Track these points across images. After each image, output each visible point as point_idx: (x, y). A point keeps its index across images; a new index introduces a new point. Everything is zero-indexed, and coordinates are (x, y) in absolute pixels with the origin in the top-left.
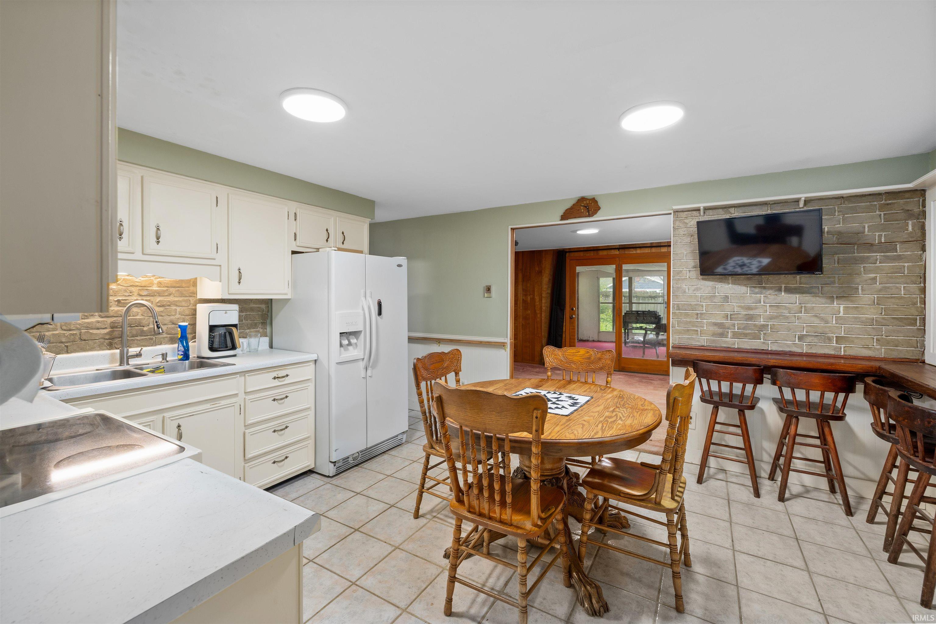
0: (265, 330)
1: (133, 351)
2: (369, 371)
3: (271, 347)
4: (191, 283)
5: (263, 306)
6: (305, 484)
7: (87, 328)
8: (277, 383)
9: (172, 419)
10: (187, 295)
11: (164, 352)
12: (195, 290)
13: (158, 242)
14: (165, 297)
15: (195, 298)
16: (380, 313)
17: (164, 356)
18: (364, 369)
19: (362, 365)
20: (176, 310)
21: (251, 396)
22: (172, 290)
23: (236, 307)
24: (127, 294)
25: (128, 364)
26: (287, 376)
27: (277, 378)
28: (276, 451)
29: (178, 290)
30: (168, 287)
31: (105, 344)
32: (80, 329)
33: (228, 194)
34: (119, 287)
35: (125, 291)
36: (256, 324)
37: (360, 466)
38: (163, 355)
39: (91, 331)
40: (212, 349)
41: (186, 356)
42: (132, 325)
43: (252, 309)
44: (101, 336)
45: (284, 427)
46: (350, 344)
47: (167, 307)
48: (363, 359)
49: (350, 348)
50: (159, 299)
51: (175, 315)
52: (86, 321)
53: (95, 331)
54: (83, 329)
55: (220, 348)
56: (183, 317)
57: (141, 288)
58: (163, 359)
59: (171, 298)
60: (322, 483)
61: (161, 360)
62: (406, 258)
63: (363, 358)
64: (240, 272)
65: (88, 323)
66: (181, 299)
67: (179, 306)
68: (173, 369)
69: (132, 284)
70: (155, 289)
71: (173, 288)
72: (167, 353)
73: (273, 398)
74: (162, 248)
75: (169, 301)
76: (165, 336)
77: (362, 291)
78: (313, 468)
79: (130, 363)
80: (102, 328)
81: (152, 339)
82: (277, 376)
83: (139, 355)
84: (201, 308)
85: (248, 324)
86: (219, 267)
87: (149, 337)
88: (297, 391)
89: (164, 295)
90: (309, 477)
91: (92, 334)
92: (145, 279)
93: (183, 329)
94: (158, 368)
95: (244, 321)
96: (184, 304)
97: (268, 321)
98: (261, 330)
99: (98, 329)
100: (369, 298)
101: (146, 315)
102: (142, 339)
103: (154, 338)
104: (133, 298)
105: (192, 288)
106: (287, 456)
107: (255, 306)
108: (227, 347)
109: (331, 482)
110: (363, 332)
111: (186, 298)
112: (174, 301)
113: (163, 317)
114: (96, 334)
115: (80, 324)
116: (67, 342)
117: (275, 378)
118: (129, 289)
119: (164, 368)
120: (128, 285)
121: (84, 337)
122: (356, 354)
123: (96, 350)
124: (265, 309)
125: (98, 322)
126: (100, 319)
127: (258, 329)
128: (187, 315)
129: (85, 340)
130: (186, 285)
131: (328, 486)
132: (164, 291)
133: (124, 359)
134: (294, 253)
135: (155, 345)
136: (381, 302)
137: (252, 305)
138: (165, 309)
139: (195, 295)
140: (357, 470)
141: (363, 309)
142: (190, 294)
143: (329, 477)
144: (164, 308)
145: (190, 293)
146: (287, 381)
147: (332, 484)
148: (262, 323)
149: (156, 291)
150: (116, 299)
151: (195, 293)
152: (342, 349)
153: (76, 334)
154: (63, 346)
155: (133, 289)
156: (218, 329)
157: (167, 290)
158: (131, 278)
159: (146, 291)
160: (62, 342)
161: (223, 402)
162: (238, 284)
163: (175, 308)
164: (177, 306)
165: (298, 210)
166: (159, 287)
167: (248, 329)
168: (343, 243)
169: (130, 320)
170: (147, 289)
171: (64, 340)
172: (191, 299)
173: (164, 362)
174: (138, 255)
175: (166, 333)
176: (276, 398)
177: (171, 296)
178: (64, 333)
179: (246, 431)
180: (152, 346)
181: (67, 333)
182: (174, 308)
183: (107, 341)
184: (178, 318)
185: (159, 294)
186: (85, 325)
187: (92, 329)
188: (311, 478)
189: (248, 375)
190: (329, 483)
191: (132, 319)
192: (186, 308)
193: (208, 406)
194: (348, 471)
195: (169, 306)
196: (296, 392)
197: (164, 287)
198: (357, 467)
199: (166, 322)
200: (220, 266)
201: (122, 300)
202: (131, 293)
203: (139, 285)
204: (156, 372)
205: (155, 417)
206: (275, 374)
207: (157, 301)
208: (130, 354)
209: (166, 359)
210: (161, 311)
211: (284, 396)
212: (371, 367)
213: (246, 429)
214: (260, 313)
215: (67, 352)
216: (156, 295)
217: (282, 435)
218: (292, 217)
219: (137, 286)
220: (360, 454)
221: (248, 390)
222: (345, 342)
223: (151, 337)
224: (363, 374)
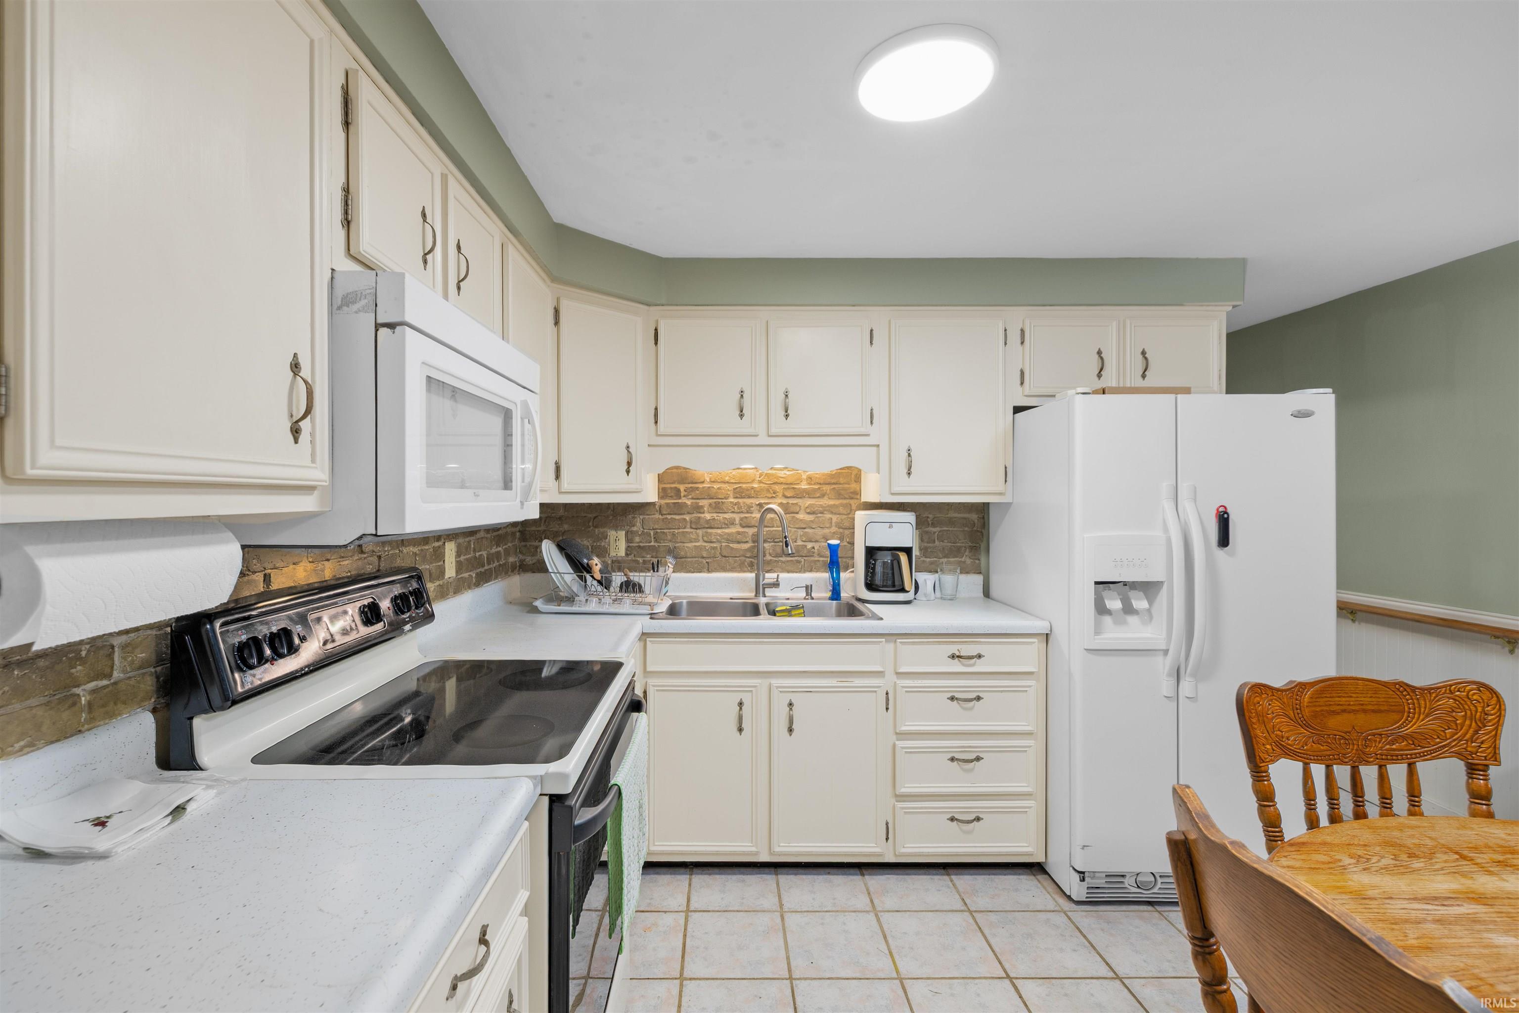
0: (977, 562)
1: (770, 577)
2: (1187, 687)
3: (987, 593)
4: (853, 476)
5: (974, 517)
6: (1017, 890)
7: (728, 541)
8: (957, 667)
9: (783, 691)
10: (847, 497)
11: (809, 584)
12: (858, 489)
13: (787, 416)
14: (816, 500)
15: (859, 501)
16: (1224, 540)
17: (809, 589)
18: (1169, 675)
19: (1163, 666)
20: (832, 519)
21: (907, 681)
22: (827, 488)
23: (910, 517)
24: (770, 495)
25: (765, 596)
26: (979, 656)
27: (958, 657)
28: (957, 798)
29: (834, 488)
30: (820, 484)
31: (746, 564)
32: (720, 542)
33: (890, 321)
34: (761, 485)
35: (768, 491)
36: (959, 549)
37: (1159, 908)
38: (807, 587)
39: (731, 545)
40: (871, 586)
41: (836, 594)
42: (776, 540)
43: (951, 522)
44: (741, 553)
45: (973, 756)
46: (1128, 609)
47: (819, 515)
48: (1166, 652)
49: (1132, 620)
50: (809, 502)
51: (830, 527)
52: (727, 531)
53: (735, 546)
54: (724, 542)
55: (883, 586)
56: (841, 530)
57: (786, 486)
58: (807, 595)
59: (825, 502)
60: (1051, 906)
61: (804, 594)
62: (1330, 390)
63: (1164, 648)
64: (909, 455)
65: (728, 534)
66: (837, 502)
67: (835, 514)
68: (818, 612)
69: (776, 480)
70: (803, 487)
71: (827, 486)
72: (811, 585)
73: (949, 695)
74: (792, 426)
75: (821, 506)
76: (816, 559)
77: (1166, 486)
78: (1043, 862)
79: (767, 594)
80: (742, 542)
81: (799, 562)
82: (958, 654)
83: (776, 585)
84: (861, 517)
85: (943, 549)
86: (875, 448)
87: (796, 558)
88: (1002, 691)
89: (815, 496)
90: (1032, 877)
91: (732, 548)
92: (791, 473)
93: (833, 550)
94: (796, 607)
95: (937, 543)
96: (841, 510)
97: (983, 545)
98: (969, 561)
99: (739, 542)
100: (1187, 506)
101: (792, 526)
102: (788, 561)
103: (803, 560)
104: (776, 501)
105: (854, 486)
106: (981, 816)
107: (956, 515)
108: (894, 586)
109: (1069, 914)
110: (1165, 586)
111: (845, 501)
112: (828, 506)
113: (813, 530)
114: (736, 549)
115: (720, 535)
116: (708, 558)
117: (953, 657)
118: (773, 488)
119: (803, 607)
120: (772, 482)
121: (725, 553)
122: (1148, 635)
123: (736, 571)
124: (976, 521)
125: (738, 533)
126: (741, 530)
127: (963, 559)
128: (846, 529)
129: (725, 557)
130: (845, 481)
131: (1060, 919)
132: (815, 490)
133: (760, 588)
134: (1017, 410)
135: (804, 572)
136: (1226, 512)
137: (952, 514)
138: (817, 517)
139: (859, 497)
140: (1146, 914)
141: (1166, 529)
142: (850, 495)
143: (1069, 898)
144: (815, 516)
145: (851, 493)
146: (979, 666)
147: (1070, 919)
148: (972, 548)
149: (805, 490)
150: (757, 503)
151: (857, 494)
152: (1107, 619)
153: (716, 547)
154: (705, 562)
155: (777, 487)
156: (880, 553)
157: (819, 488)
158: (774, 472)
159: (792, 490)
160: (703, 557)
161: (858, 682)
162: (906, 476)
163: (830, 516)
164: (832, 513)
165: (1027, 322)
166: (809, 484)
167: (945, 557)
168: (1144, 376)
169: (774, 532)
170: (793, 488)
171: (705, 555)
172: (852, 502)
173: (808, 599)
174: (763, 439)
175: (818, 555)
176: (957, 695)
177: (826, 497)
178: (705, 546)
179: (897, 743)
180: (800, 572)
181: (708, 545)
182: (828, 516)
183: (748, 560)
184: (834, 533)
185: (808, 494)
186: (725, 537)
187: (733, 542)
188: (1035, 882)
189: (901, 642)
190: (1065, 913)
191: (775, 530)
192: (846, 516)
193: (832, 682)
194: (1124, 908)
195: (822, 513)
196: (1000, 694)
197: (815, 484)
198: (1150, 908)
199: (818, 538)
200: (878, 446)
201: (764, 503)
202: (774, 493)
203: (784, 482)
204: (793, 613)
205: (759, 681)
206: (954, 649)
207: (807, 505)
208: (766, 581)
209: (811, 595)
210: (812, 521)
211: (974, 695)
212: (1194, 675)
213: (898, 740)
214: (966, 529)
215: (709, 571)
216: (804, 497)
217: (971, 770)
218: (1014, 337)
219: (782, 483)
220: (1159, 880)
221: (901, 670)
222: (1114, 604)
223: (799, 559)
224: (1166, 686)
